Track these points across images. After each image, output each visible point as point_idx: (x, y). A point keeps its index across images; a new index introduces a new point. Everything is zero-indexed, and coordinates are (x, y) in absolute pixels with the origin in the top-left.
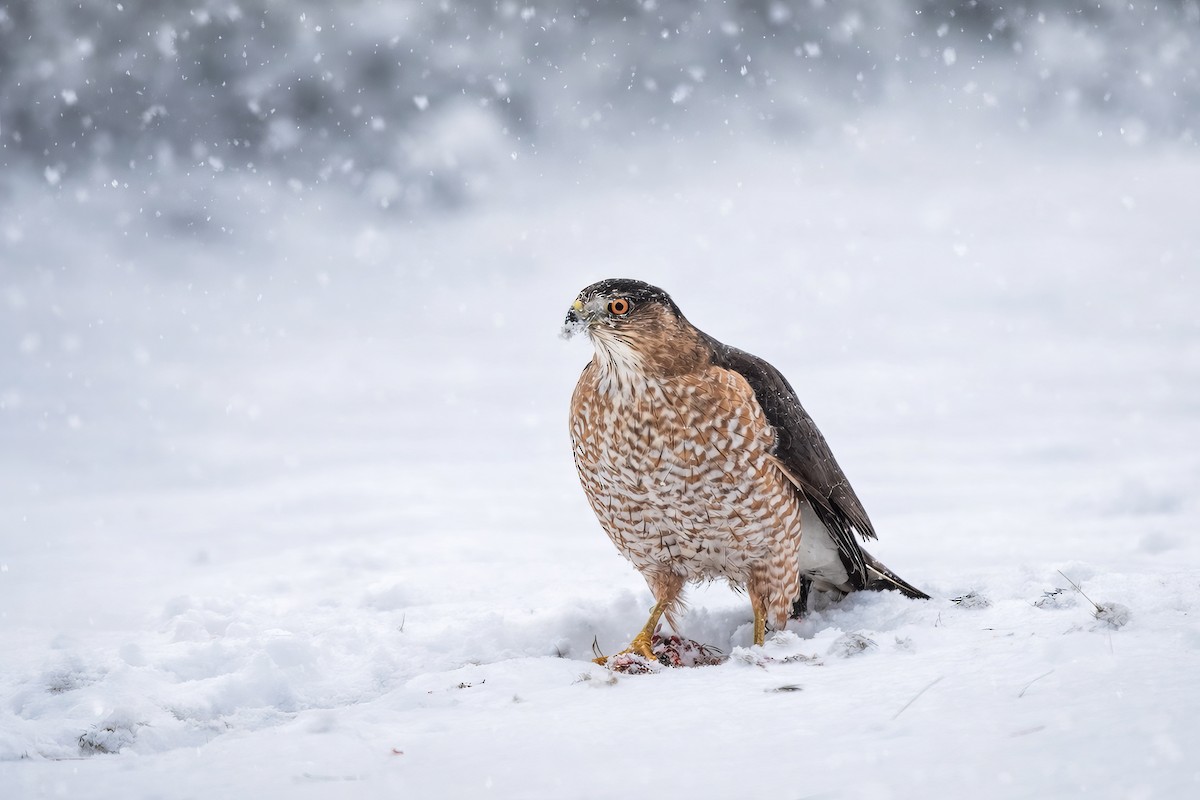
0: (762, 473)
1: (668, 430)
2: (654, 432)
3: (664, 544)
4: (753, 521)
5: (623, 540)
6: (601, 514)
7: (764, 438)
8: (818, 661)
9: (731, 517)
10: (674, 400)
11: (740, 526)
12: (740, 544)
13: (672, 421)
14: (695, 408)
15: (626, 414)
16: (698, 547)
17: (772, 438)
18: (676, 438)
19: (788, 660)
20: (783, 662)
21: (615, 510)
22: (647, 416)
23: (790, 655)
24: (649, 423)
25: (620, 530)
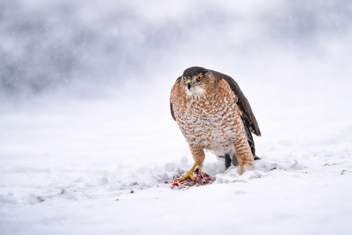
0: (234, 110)
1: (207, 108)
2: (203, 109)
3: (199, 135)
4: (229, 126)
5: (186, 134)
6: (179, 124)
7: (234, 99)
8: (244, 181)
9: (222, 125)
10: (209, 99)
11: (225, 127)
12: (224, 134)
13: (208, 105)
14: (215, 99)
15: (195, 104)
16: (209, 135)
17: (236, 98)
18: (209, 109)
19: (234, 181)
20: (233, 182)
21: (184, 124)
22: (201, 105)
23: (235, 180)
24: (202, 107)
25: (185, 130)
